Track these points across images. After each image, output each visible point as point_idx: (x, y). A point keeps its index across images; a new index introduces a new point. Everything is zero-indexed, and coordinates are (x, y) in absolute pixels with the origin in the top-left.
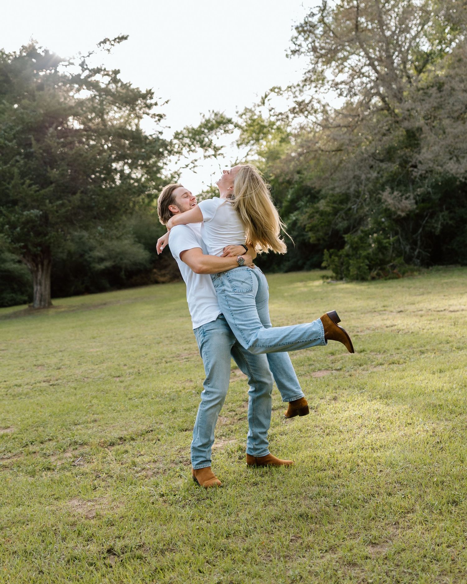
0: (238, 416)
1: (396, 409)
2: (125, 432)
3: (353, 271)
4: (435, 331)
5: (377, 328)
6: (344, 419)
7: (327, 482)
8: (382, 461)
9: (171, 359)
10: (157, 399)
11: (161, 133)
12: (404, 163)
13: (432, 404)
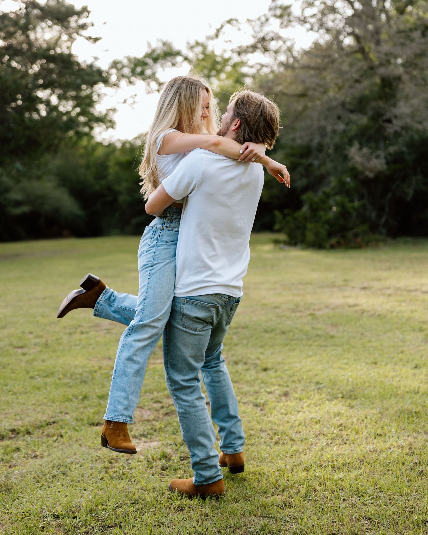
0: (165, 409)
1: (362, 413)
2: (20, 423)
3: (310, 236)
4: (407, 315)
5: (337, 307)
6: (297, 423)
7: (274, 511)
8: (346, 484)
9: (88, 330)
10: (66, 381)
11: (96, 58)
12: (377, 116)
13: (407, 409)
